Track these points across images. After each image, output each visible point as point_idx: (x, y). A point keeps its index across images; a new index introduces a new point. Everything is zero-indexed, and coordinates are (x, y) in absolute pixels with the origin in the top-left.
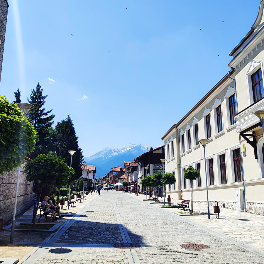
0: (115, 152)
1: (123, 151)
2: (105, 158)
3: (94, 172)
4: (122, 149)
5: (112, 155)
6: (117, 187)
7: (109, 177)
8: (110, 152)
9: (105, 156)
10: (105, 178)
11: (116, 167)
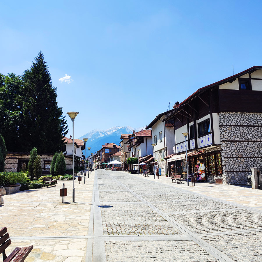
0: (102, 134)
1: (109, 133)
2: (92, 140)
3: (83, 148)
4: (108, 131)
5: (99, 136)
6: (111, 166)
7: (100, 155)
8: (97, 134)
9: (92, 138)
10: (95, 156)
11: (108, 144)
